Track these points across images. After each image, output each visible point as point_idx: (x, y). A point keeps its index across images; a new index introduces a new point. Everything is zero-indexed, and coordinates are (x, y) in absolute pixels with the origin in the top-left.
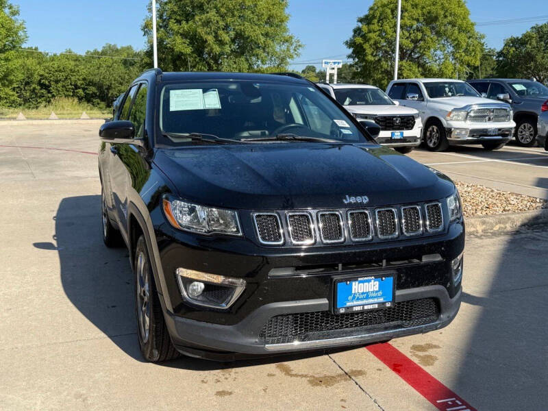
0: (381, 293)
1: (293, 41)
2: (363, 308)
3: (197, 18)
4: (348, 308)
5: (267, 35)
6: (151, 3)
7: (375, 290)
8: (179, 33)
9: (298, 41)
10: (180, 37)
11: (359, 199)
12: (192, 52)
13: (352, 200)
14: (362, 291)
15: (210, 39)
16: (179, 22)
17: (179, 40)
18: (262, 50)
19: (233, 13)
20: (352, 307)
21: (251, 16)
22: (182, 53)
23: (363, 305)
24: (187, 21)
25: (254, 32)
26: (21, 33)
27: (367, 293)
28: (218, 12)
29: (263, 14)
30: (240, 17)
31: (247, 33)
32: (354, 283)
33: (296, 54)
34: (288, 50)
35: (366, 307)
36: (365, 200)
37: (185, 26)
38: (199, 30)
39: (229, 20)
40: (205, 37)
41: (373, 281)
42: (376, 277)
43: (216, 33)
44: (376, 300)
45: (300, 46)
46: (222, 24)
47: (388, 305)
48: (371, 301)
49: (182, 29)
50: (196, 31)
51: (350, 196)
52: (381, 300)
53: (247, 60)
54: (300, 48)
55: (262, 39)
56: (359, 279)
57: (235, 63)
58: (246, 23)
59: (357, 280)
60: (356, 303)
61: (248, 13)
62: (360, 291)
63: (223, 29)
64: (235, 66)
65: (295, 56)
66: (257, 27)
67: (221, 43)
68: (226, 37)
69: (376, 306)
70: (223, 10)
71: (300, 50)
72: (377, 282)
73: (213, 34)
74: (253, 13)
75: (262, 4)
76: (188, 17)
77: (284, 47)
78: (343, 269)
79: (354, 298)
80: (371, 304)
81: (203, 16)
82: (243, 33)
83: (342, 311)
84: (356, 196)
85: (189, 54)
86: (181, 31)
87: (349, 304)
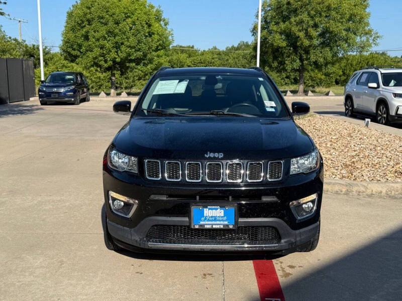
0: (225, 218)
1: (373, 33)
2: (212, 226)
3: (292, 20)
4: (201, 225)
5: (348, 30)
6: (258, 12)
7: (221, 215)
8: (277, 32)
9: (377, 33)
10: (278, 34)
11: (216, 155)
12: (287, 45)
13: (212, 155)
14: (211, 215)
15: (302, 35)
16: (277, 23)
17: (277, 36)
18: (344, 42)
19: (320, 14)
20: (204, 225)
21: (336, 15)
22: (280, 47)
23: (212, 225)
24: (284, 22)
25: (338, 28)
26: (170, 38)
27: (215, 217)
28: (309, 14)
29: (346, 14)
30: (326, 16)
31: (331, 29)
32: (205, 209)
33: (374, 44)
34: (368, 40)
35: (214, 226)
36: (221, 155)
37: (282, 26)
38: (293, 29)
39: (317, 19)
40: (297, 34)
41: (219, 209)
42: (221, 207)
43: (306, 30)
44: (222, 222)
45: (378, 37)
46: (311, 23)
47: (231, 227)
48: (218, 222)
49: (279, 29)
50: (291, 30)
51: (210, 153)
52: (226, 223)
53: (331, 49)
54: (378, 39)
55: (344, 33)
56: (208, 207)
57: (321, 52)
58: (331, 21)
59: (207, 207)
60: (206, 223)
61: (333, 13)
62: (209, 215)
63: (313, 27)
64: (321, 55)
65: (373, 45)
66: (340, 24)
67: (310, 38)
68: (314, 33)
69: (222, 227)
70: (313, 13)
71: (378, 41)
72: (223, 211)
73: (304, 31)
74: (337, 13)
75: (345, 5)
76: (285, 19)
77: (364, 38)
78: (199, 199)
79: (206, 219)
80: (218, 225)
81: (297, 19)
82: (328, 29)
83: (197, 227)
84: (214, 152)
85: (285, 47)
86: (279, 30)
87: (202, 223)
